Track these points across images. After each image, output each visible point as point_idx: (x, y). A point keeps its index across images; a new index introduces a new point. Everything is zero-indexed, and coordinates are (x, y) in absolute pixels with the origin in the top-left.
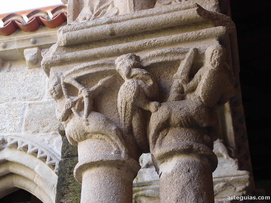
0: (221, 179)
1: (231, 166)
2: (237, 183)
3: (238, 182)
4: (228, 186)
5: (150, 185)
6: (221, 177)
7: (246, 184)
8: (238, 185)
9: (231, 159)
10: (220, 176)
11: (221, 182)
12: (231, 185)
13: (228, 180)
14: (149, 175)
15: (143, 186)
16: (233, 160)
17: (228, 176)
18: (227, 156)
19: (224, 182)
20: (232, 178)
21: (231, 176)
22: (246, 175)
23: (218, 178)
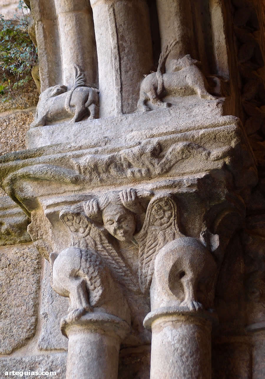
0: (179, 135)
1: (209, 110)
2: (211, 142)
3: (215, 138)
4: (193, 148)
5: (40, 155)
6: (181, 131)
7: (230, 143)
8: (214, 146)
9: (210, 97)
10: (179, 129)
11: (179, 140)
12: (199, 147)
13: (193, 137)
14: (47, 138)
15: (26, 157)
16: (213, 98)
17: (194, 129)
18: (203, 92)
19: (187, 140)
20: (202, 132)
21: (201, 129)
22: (230, 123)
23: (173, 133)
